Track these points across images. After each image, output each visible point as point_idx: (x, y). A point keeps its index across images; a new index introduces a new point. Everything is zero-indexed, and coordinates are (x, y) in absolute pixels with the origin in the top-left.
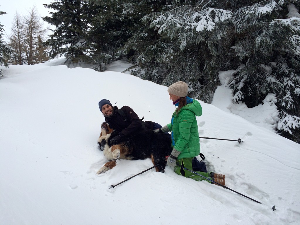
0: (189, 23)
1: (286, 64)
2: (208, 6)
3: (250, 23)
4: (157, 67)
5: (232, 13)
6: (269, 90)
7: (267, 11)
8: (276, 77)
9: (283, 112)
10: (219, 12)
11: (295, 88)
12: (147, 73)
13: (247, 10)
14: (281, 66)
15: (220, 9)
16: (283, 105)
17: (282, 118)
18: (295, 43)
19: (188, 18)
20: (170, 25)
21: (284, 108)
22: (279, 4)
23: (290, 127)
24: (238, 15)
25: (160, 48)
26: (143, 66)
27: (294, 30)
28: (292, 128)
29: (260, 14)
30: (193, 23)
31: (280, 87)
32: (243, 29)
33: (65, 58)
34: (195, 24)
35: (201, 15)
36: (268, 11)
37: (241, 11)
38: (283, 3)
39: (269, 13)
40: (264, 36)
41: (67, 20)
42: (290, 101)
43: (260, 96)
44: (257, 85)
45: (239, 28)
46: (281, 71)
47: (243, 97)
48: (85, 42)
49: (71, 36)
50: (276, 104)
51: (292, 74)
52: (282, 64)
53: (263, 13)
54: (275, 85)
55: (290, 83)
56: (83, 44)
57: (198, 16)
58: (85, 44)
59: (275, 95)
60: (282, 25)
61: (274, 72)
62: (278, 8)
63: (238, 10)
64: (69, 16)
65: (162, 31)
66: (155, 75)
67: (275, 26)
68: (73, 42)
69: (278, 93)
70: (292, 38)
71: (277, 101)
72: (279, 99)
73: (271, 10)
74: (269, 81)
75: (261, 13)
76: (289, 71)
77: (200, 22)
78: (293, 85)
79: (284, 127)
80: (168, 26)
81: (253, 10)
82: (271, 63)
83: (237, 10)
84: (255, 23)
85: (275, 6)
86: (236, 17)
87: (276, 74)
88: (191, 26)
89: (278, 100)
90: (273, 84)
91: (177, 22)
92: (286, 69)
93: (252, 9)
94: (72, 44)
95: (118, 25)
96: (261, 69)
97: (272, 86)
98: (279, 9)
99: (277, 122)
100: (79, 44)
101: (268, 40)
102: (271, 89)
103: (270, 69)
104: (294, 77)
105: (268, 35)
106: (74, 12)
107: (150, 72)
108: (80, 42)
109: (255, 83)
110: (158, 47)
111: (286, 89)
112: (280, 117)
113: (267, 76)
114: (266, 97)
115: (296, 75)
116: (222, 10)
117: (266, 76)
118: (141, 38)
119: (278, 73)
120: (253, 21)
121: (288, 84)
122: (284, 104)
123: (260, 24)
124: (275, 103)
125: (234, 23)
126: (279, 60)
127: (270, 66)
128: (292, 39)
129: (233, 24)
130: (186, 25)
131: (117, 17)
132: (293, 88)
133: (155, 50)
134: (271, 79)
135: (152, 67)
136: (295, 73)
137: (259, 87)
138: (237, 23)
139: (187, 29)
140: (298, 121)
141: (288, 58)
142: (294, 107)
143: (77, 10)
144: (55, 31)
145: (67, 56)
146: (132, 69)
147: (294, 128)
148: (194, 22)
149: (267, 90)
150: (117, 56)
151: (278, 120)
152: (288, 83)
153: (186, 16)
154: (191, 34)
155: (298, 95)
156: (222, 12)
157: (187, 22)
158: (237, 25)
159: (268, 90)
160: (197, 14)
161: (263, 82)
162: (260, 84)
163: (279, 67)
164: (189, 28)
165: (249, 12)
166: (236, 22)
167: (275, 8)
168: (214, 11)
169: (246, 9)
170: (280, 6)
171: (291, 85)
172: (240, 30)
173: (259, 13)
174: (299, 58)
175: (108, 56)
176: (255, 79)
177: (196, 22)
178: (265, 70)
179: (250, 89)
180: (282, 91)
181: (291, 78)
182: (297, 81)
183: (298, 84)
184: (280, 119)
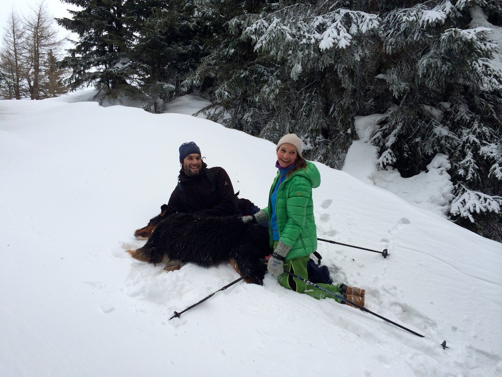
0: (306, 34)
1: (466, 105)
2: (338, 6)
3: (408, 38)
4: (251, 107)
5: (379, 18)
6: (438, 149)
7: (437, 18)
8: (449, 128)
9: (459, 186)
10: (358, 16)
11: (481, 146)
12: (235, 117)
13: (404, 15)
14: (458, 108)
15: (360, 12)
16: (460, 173)
17: (459, 195)
18: (481, 71)
19: (305, 25)
20: (274, 36)
21: (463, 178)
22: (457, 6)
23: (472, 211)
24: (388, 22)
25: (256, 75)
26: (227, 106)
27: (481, 49)
28: (475, 211)
29: (426, 23)
30: (314, 33)
31: (456, 145)
32: (396, 47)
33: (95, 90)
34: (317, 35)
35: (327, 20)
36: (440, 18)
37: (394, 16)
38: (463, 6)
39: (441, 21)
40: (432, 57)
41: (99, 24)
42: (472, 168)
43: (423, 159)
44: (417, 140)
45: (390, 45)
46: (458, 118)
47: (395, 160)
48: (129, 64)
49: (105, 51)
50: (449, 172)
51: (476, 122)
52: (460, 105)
53: (430, 21)
54: (448, 141)
55: (473, 138)
56: (126, 65)
57: (321, 22)
58: (129, 66)
59: (447, 157)
60: (461, 39)
61: (447, 119)
62: (456, 13)
63: (389, 15)
64: (104, 19)
65: (261, 46)
66: (248, 121)
67: (449, 41)
68: (110, 62)
69: (453, 153)
70: (477, 62)
71: (450, 167)
72: (454, 164)
73: (443, 16)
74: (438, 133)
75: (428, 20)
76: (472, 117)
77: (326, 33)
78: (477, 141)
79: (462, 210)
80: (272, 38)
81: (415, 15)
82: (442, 103)
83: (387, 13)
84: (417, 38)
85: (450, 10)
86: (386, 26)
87: (449, 122)
88: (310, 39)
89: (452, 164)
90: (444, 139)
91: (286, 32)
92: (467, 114)
93: (412, 14)
94: (108, 66)
95: (186, 35)
96: (425, 114)
97: (443, 142)
98: (457, 15)
99: (450, 202)
100: (119, 66)
101: (439, 64)
102: (441, 146)
103: (439, 114)
104: (479, 127)
105: (438, 55)
106: (112, 11)
107: (239, 116)
108: (122, 63)
109: (415, 136)
110: (252, 72)
111: (466, 147)
112: (455, 193)
113: (436, 126)
114: (432, 160)
115: (482, 124)
116: (363, 13)
117: (432, 126)
118: (225, 57)
119: (452, 120)
120: (414, 34)
121: (469, 139)
122: (461, 172)
123: (425, 39)
124: (447, 171)
125: (382, 35)
126: (454, 98)
127: (440, 109)
128: (477, 65)
129: (380, 38)
130: (301, 37)
131: (185, 22)
132: (477, 147)
133: (246, 79)
134: (442, 131)
135: (243, 107)
136: (480, 120)
137: (421, 144)
138: (387, 36)
139: (304, 43)
140: (484, 201)
141: (470, 94)
142: (477, 177)
143: (116, 8)
144: (78, 43)
145: (98, 86)
146: (210, 110)
147: (478, 211)
148: (316, 32)
149: (435, 148)
150: (184, 87)
151: (451, 199)
153: (302, 22)
154: (310, 54)
155: (485, 158)
156: (363, 16)
157: (304, 33)
158: (387, 39)
159: (437, 148)
160: (320, 19)
161: (428, 136)
162: (423, 139)
163: (455, 111)
164: (307, 43)
165: (408, 19)
166: (385, 34)
167: (450, 13)
168: (350, 14)
169: (402, 14)
170: (458, 10)
171: (474, 141)
172: (392, 48)
173: (423, 21)
174: (488, 96)
175: (168, 87)
176: (414, 130)
177: (318, 33)
178: (432, 116)
179: (407, 146)
180: (460, 151)
181: (474, 129)
182: (484, 134)
183: (486, 140)
184: (455, 196)
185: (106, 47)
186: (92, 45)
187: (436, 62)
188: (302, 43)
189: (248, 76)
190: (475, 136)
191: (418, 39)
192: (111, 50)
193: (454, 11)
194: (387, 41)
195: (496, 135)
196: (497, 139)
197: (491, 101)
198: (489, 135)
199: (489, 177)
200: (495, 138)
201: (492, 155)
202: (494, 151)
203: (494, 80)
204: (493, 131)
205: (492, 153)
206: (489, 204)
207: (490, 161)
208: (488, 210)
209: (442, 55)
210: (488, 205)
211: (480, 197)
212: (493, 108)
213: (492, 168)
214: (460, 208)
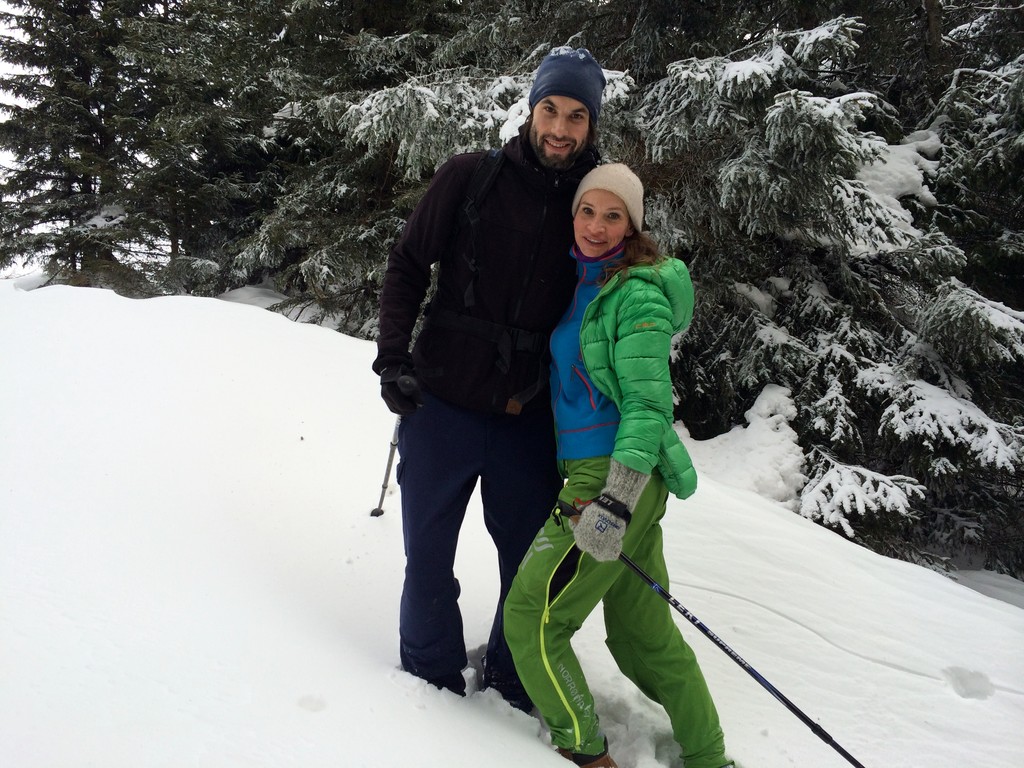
0: (475, 109)
1: (823, 285)
3: (696, 122)
5: (629, 78)
6: (767, 375)
8: (790, 330)
9: (817, 455)
11: (858, 369)
13: (684, 69)
14: (805, 290)
16: (816, 427)
17: (817, 476)
18: (852, 206)
19: (473, 92)
21: (822, 438)
22: (796, 55)
23: (848, 510)
24: (655, 100)
28: (855, 511)
29: (730, 86)
30: (493, 109)
32: (673, 149)
34: (499, 113)
35: (522, 86)
38: (808, 51)
39: (762, 82)
40: (747, 163)
41: (59, 133)
42: (843, 415)
44: (723, 357)
45: (659, 145)
46: (808, 309)
48: (121, 218)
49: (70, 193)
50: (793, 424)
51: (846, 319)
52: (810, 285)
53: (739, 81)
54: (788, 355)
55: (840, 351)
56: (114, 222)
57: (509, 87)
58: (122, 222)
59: (788, 391)
60: (810, 117)
61: (782, 311)
62: (794, 71)
63: (656, 87)
67: (784, 122)
68: (79, 215)
69: (799, 385)
70: (843, 187)
71: (796, 414)
72: (804, 407)
74: (766, 340)
75: (735, 79)
76: (835, 309)
77: (514, 108)
78: (850, 356)
79: (826, 509)
81: (707, 70)
82: (772, 279)
84: (714, 121)
85: (782, 63)
87: (788, 319)
88: (482, 119)
89: (799, 408)
90: (779, 351)
91: (427, 99)
92: (825, 301)
93: (702, 68)
94: (74, 222)
96: (739, 300)
97: (778, 357)
98: (796, 73)
99: (799, 492)
100: (99, 222)
101: (763, 177)
102: (775, 369)
103: (768, 302)
104: (851, 329)
105: (760, 160)
108: (106, 217)
109: (718, 350)
110: (384, 232)
111: (826, 371)
112: (809, 471)
113: (761, 325)
114: (756, 400)
115: (858, 323)
117: (754, 325)
118: (327, 200)
119: (795, 315)
120: (707, 114)
121: (833, 354)
122: (820, 423)
123: (731, 124)
124: (790, 422)
125: (643, 126)
126: (797, 270)
127: (770, 292)
128: (843, 193)
129: (640, 133)
130: (463, 115)
131: (251, 137)
132: (849, 369)
133: (370, 244)
134: (773, 335)
135: (362, 308)
136: (853, 315)
137: (733, 366)
138: (652, 127)
139: (469, 128)
140: (872, 487)
141: (828, 264)
142: (855, 435)
143: (103, 107)
144: (10, 170)
146: (287, 310)
147: (861, 510)
148: (496, 106)
149: (761, 372)
150: (240, 268)
151: (800, 486)
152: (831, 351)
153: (467, 84)
155: (869, 394)
157: (470, 107)
158: (652, 133)
159: (765, 371)
160: (505, 82)
161: (747, 347)
162: (735, 353)
163: (800, 296)
164: (477, 129)
165: (692, 75)
166: (649, 124)
167: (781, 69)
169: (680, 67)
170: (799, 62)
171: (842, 357)
172: (664, 150)
173: (725, 82)
174: (866, 268)
175: (204, 265)
176: (717, 337)
177: (501, 107)
178: (752, 304)
179: (701, 370)
180: (814, 378)
181: (841, 333)
182: (864, 345)
183: (868, 355)
184: (808, 478)
185: (76, 185)
186: (43, 179)
187: (757, 174)
188: (464, 126)
189: (374, 240)
190: (844, 347)
191: (716, 123)
192: (86, 190)
193: (790, 67)
194: (653, 137)
195: (887, 346)
196: (891, 355)
197: (872, 276)
198: (874, 346)
199: (880, 433)
200: (886, 354)
201: (882, 388)
202: (886, 378)
203: (878, 230)
204: (882, 338)
205: (882, 382)
206: (885, 494)
207: (881, 400)
208: (883, 509)
209: (769, 161)
210: (882, 497)
211: (863, 479)
212: (879, 291)
213: (886, 413)
214: (822, 505)
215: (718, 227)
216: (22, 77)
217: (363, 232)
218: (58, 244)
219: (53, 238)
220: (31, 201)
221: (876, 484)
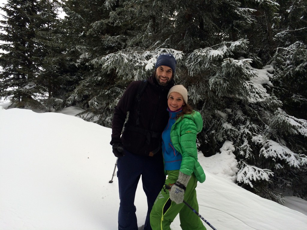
0: (139, 60)
1: (241, 111)
3: (202, 66)
4: (111, 113)
5: (182, 53)
7: (218, 55)
8: (232, 124)
9: (241, 162)
11: (252, 136)
12: (100, 119)
13: (199, 52)
14: (236, 112)
15: (172, 49)
16: (241, 154)
17: (242, 169)
18: (249, 88)
19: (138, 55)
21: (243, 157)
22: (230, 49)
23: (251, 179)
24: (191, 58)
27: (247, 74)
28: (253, 180)
29: (212, 57)
31: (237, 135)
32: (196, 72)
35: (152, 54)
36: (220, 54)
37: (194, 55)
39: (220, 56)
40: (217, 78)
41: (16, 62)
42: (248, 150)
43: (217, 144)
44: (213, 132)
45: (192, 71)
46: (237, 118)
47: (199, 145)
48: (34, 86)
49: (19, 78)
50: (234, 153)
51: (248, 121)
52: (237, 111)
53: (214, 56)
54: (232, 132)
56: (32, 87)
57: (149, 54)
59: (232, 143)
60: (234, 65)
61: (230, 119)
63: (191, 54)
64: (19, 58)
66: (109, 122)
67: (227, 67)
68: (21, 85)
69: (235, 141)
70: (246, 83)
71: (235, 150)
72: (237, 148)
73: (222, 53)
74: (225, 127)
76: (245, 118)
77: (150, 60)
78: (250, 132)
79: (245, 179)
81: (205, 52)
82: (226, 109)
86: (189, 61)
87: (231, 121)
88: (141, 63)
89: (235, 148)
90: (229, 131)
91: (125, 57)
92: (242, 116)
94: (20, 87)
96: (217, 115)
97: (229, 133)
98: (230, 54)
99: (237, 173)
100: (27, 87)
101: (222, 82)
102: (228, 136)
103: (225, 116)
104: (250, 124)
105: (221, 77)
107: (103, 119)
108: (29, 86)
109: (211, 130)
110: (112, 92)
111: (243, 137)
112: (239, 167)
113: (224, 123)
114: (223, 145)
115: (252, 122)
117: (222, 123)
118: (95, 81)
119: (233, 120)
120: (205, 64)
121: (245, 132)
122: (242, 153)
123: (212, 67)
124: (233, 152)
125: (187, 65)
126: (234, 106)
127: (226, 113)
128: (246, 85)
129: (187, 67)
130: (135, 62)
132: (250, 136)
134: (227, 126)
136: (250, 120)
137: (216, 135)
138: (190, 66)
140: (258, 173)
141: (243, 105)
142: (252, 156)
144: (1, 72)
145: (13, 100)
146: (83, 115)
147: (255, 180)
148: (145, 60)
149: (224, 137)
150: (69, 101)
151: (237, 171)
153: (137, 53)
154: (141, 72)
155: (256, 144)
156: (173, 52)
157: (137, 59)
159: (225, 137)
161: (220, 129)
162: (216, 131)
163: (234, 114)
164: (139, 66)
165: (201, 54)
167: (226, 52)
168: (166, 50)
169: (197, 51)
170: (231, 51)
171: (248, 133)
172: (193, 73)
173: (210, 56)
174: (254, 106)
175: (58, 100)
176: (211, 126)
177: (147, 60)
178: (221, 117)
179: (206, 136)
180: (240, 139)
181: (247, 125)
182: (254, 129)
183: (255, 132)
184: (239, 169)
185: (20, 76)
186: (10, 74)
187: (220, 81)
188: (136, 65)
189: (110, 94)
190: (248, 130)
191: (208, 67)
192: (24, 77)
193: (229, 52)
194: (190, 69)
195: (261, 129)
196: (262, 132)
197: (255, 109)
198: (257, 129)
199: (260, 156)
200: (260, 131)
201: (260, 142)
202: (261, 139)
203: (257, 95)
204: (259, 127)
207: (259, 146)
208: (261, 179)
209: (224, 77)
210: (261, 175)
211: (255, 170)
212: (257, 113)
213: (261, 150)
214: (243, 178)
215: (210, 95)
216: (5, 44)
217: (106, 92)
218: (15, 93)
219: (13, 92)
220: (7, 81)
221: (259, 171)
